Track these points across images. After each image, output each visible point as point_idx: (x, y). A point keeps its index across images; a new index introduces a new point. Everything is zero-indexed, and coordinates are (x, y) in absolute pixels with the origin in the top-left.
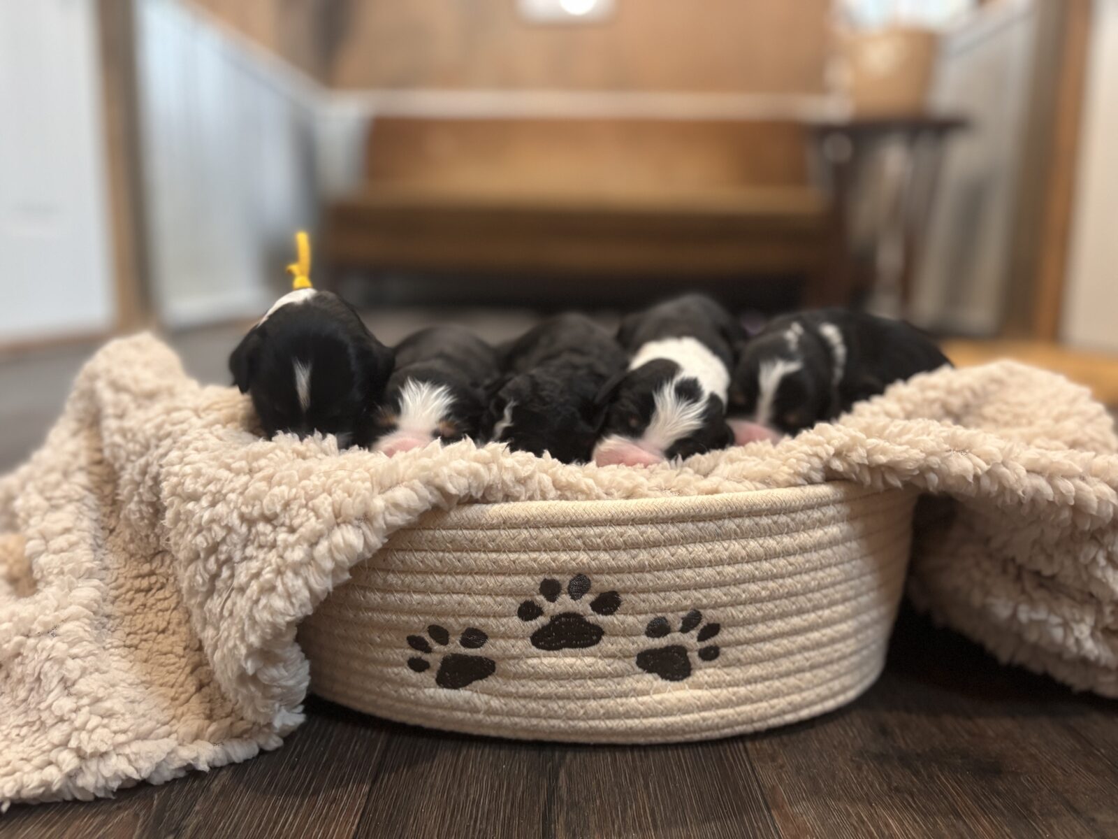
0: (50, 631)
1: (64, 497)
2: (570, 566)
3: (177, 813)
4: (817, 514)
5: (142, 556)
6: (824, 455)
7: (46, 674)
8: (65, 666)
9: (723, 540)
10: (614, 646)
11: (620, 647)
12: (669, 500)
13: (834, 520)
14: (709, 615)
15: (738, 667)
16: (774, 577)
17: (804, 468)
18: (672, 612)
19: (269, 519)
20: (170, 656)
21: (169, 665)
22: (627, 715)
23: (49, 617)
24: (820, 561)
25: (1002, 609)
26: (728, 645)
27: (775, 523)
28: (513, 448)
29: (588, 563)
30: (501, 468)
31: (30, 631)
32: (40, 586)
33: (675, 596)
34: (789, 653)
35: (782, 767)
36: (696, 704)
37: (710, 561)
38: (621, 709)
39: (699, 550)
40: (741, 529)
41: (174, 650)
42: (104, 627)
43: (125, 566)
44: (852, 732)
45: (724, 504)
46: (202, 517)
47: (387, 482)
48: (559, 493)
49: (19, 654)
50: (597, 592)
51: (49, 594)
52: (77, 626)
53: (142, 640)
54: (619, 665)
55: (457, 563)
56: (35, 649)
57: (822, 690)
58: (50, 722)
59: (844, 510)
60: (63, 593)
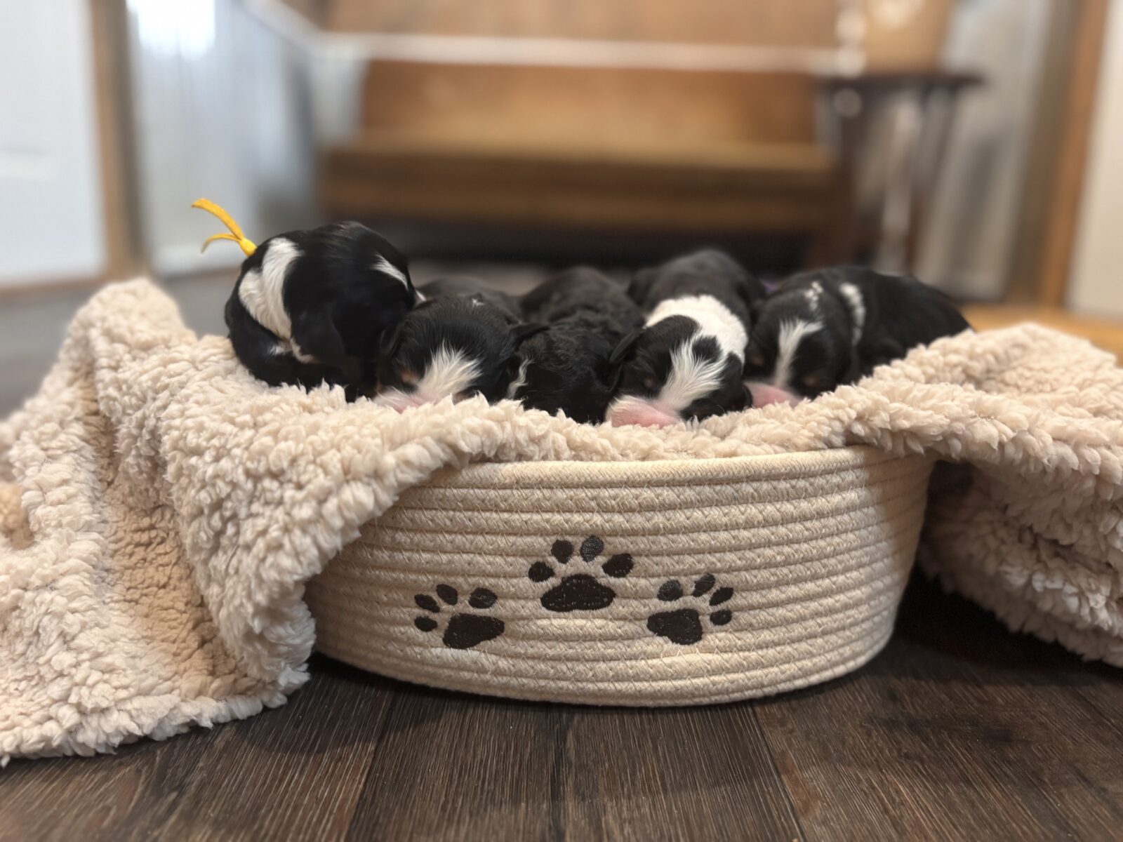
0: (49, 584)
1: (61, 448)
2: (583, 527)
3: (180, 769)
4: (835, 479)
5: (142, 510)
6: (845, 419)
7: (44, 629)
8: (64, 621)
9: (740, 504)
10: (626, 609)
11: (631, 609)
12: (686, 462)
13: (852, 486)
14: (723, 579)
15: (749, 631)
16: (790, 542)
17: (825, 431)
18: (686, 575)
19: (276, 475)
20: (172, 611)
21: (170, 620)
22: (637, 678)
23: (48, 570)
24: (837, 526)
25: (1016, 578)
26: (741, 609)
27: (793, 487)
28: (527, 406)
29: (602, 525)
30: (514, 426)
31: (28, 584)
32: (38, 538)
33: (689, 560)
34: (802, 619)
35: (791, 732)
36: (706, 667)
37: (726, 525)
38: (630, 671)
39: (715, 514)
40: (758, 493)
41: (176, 606)
42: (103, 581)
43: (124, 520)
44: (861, 697)
45: (743, 468)
46: (205, 472)
47: (398, 438)
48: (573, 453)
49: (16, 608)
50: (610, 554)
51: (47, 547)
52: (77, 580)
53: (142, 595)
54: (629, 627)
55: (468, 523)
56: (33, 603)
57: (833, 656)
58: (49, 676)
59: (863, 475)
60: (61, 546)
